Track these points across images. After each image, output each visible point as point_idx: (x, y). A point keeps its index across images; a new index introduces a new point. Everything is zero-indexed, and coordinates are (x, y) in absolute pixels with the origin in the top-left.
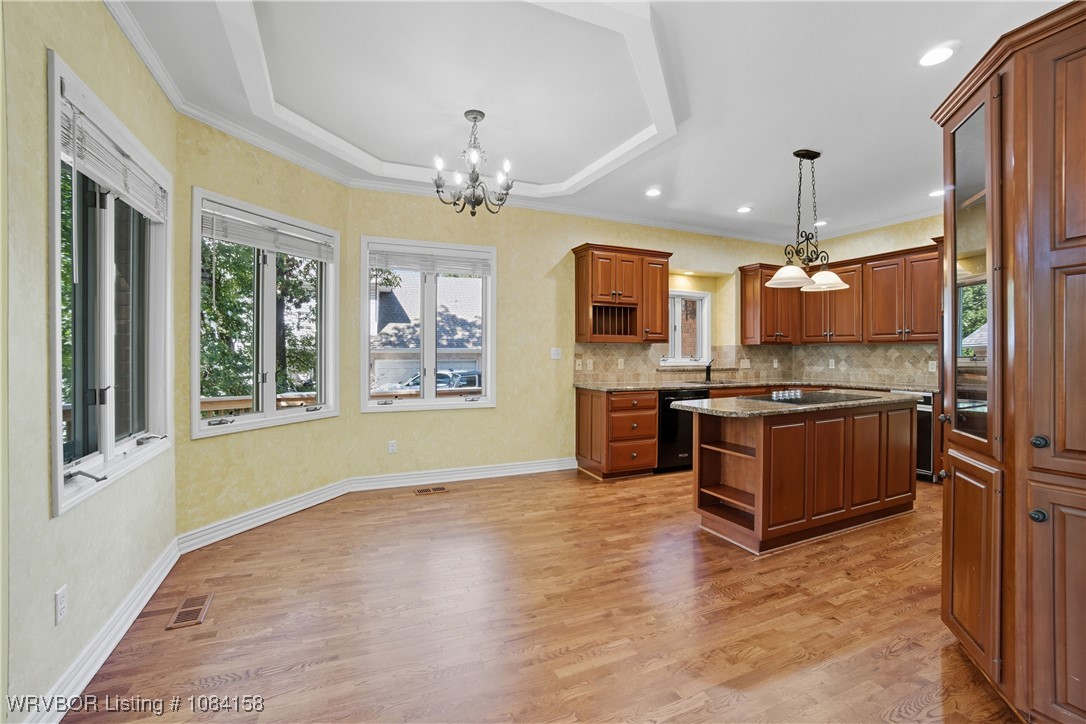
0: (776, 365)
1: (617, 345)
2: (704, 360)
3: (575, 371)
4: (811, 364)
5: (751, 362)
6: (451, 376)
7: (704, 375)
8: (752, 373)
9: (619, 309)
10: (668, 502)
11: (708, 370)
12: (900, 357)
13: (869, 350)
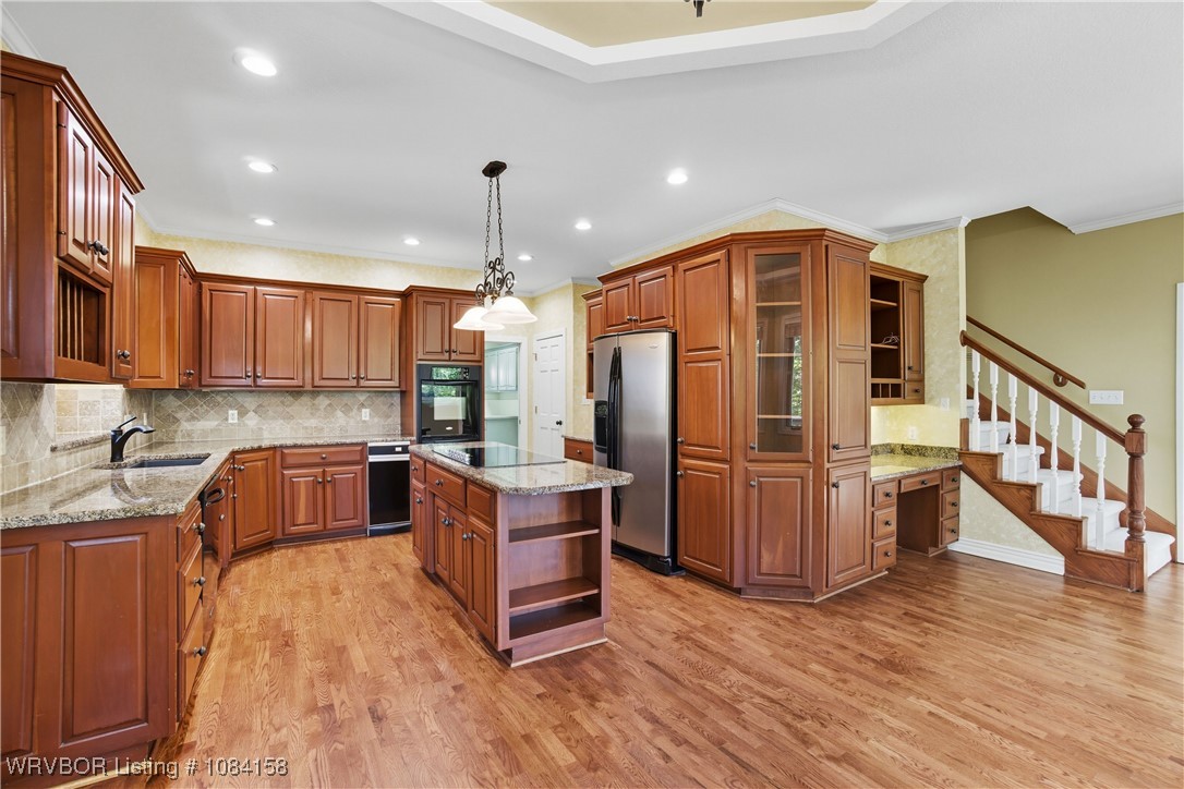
0: (145, 422)
12: (330, 405)
13: (290, 398)
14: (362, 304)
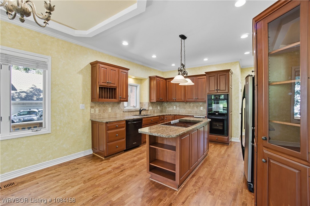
0: (159, 108)
1: (109, 103)
2: (138, 107)
3: (91, 114)
4: (169, 108)
5: (152, 107)
6: (37, 111)
7: (139, 112)
8: (152, 111)
9: (110, 88)
10: (134, 166)
12: (193, 106)
13: (185, 104)
14: (197, 79)
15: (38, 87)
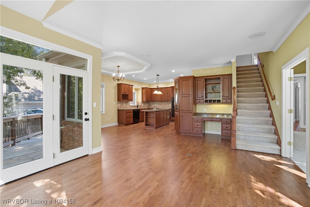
0: (147, 105)
1: (124, 102)
2: (136, 104)
3: (117, 106)
5: (143, 104)
7: (137, 107)
9: (126, 95)
11: (138, 106)
12: (166, 103)
15: (38, 89)
